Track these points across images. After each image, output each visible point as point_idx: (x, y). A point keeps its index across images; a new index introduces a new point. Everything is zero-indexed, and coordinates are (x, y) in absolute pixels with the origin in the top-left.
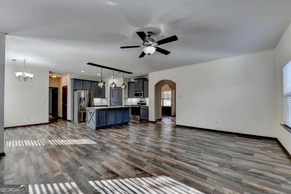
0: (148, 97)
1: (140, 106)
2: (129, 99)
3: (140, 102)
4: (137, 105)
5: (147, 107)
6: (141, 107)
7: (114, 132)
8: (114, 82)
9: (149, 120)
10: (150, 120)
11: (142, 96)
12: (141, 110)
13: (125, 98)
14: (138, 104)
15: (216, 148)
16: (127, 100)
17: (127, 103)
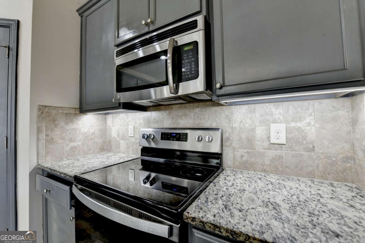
16: (66, 123)
17: (72, 144)
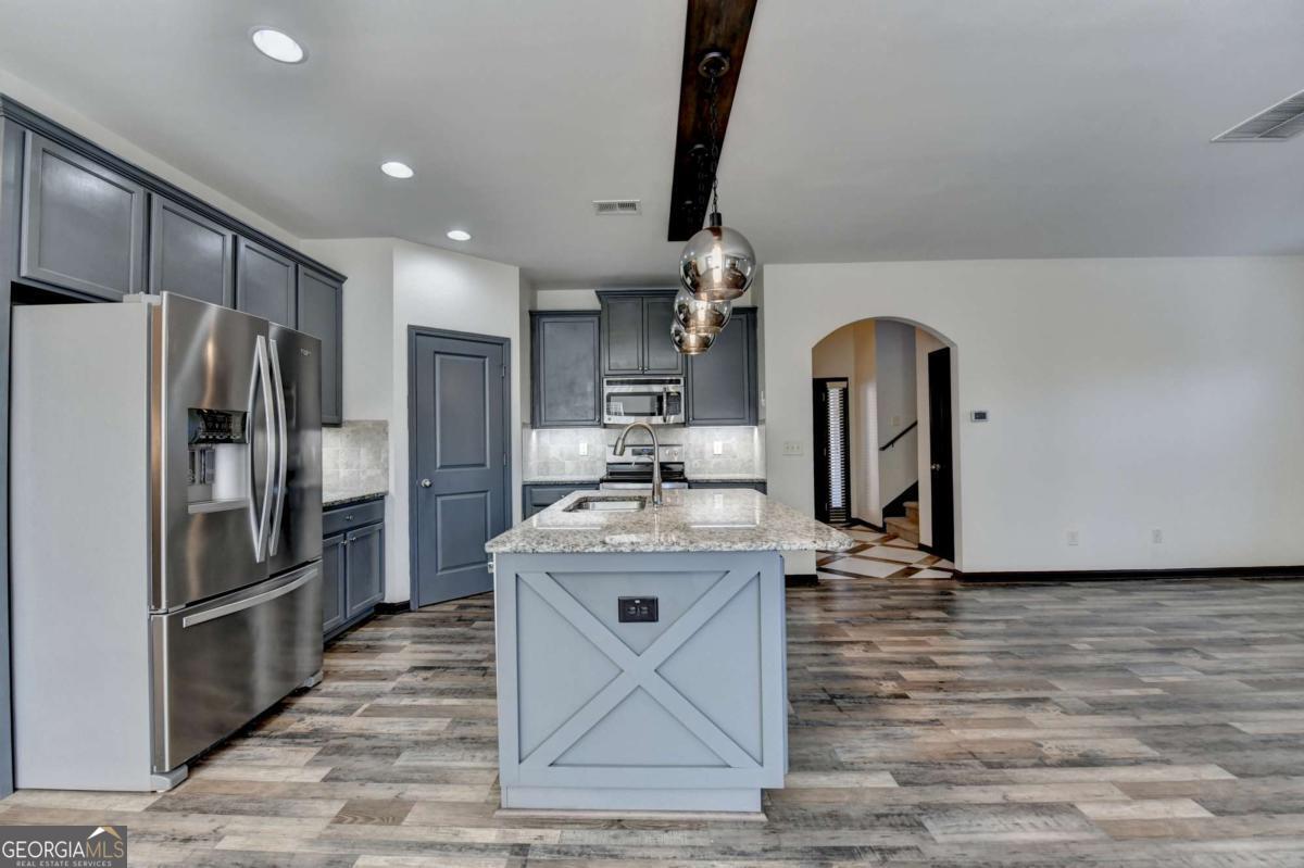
11: (678, 413)
13: (523, 428)
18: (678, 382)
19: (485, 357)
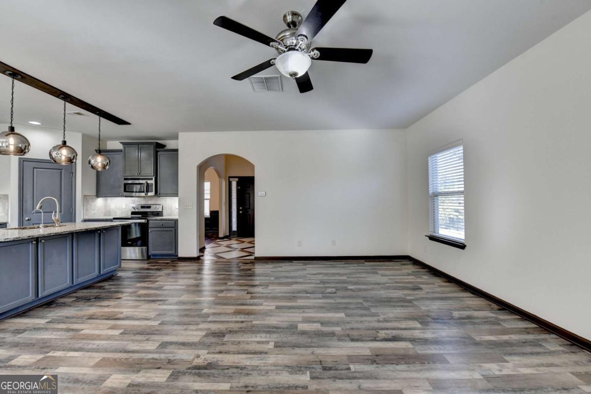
0: (176, 194)
1: (148, 221)
2: (100, 201)
3: (143, 207)
4: (130, 216)
5: (172, 220)
6: (150, 221)
7: (91, 317)
8: (64, 143)
9: (179, 256)
10: (182, 253)
11: (152, 191)
12: (153, 229)
13: (85, 197)
14: (133, 213)
15: (370, 290)
16: (92, 202)
17: (94, 212)
18: (152, 179)
19: (62, 169)
